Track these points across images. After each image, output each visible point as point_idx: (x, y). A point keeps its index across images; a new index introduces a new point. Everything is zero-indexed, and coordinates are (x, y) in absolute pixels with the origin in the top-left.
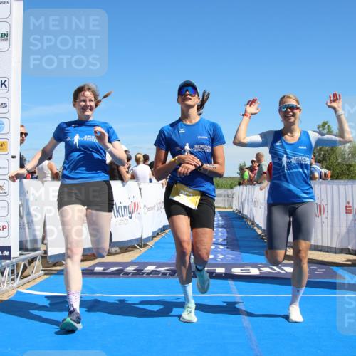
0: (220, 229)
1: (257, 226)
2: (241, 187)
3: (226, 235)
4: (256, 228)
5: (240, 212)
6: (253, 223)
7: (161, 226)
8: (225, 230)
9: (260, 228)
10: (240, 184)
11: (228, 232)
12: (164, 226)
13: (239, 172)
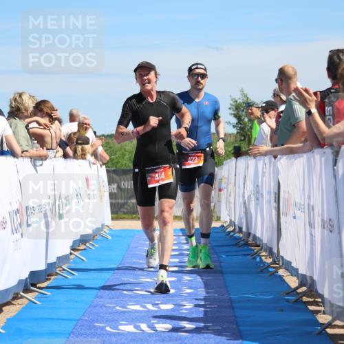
0: (187, 278)
1: (288, 266)
2: (242, 161)
3: (202, 292)
4: (281, 272)
5: (240, 230)
6: (277, 259)
7: (25, 275)
8: (199, 279)
9: (294, 272)
10: (238, 153)
11: (207, 286)
12: (33, 274)
13: (234, 121)
